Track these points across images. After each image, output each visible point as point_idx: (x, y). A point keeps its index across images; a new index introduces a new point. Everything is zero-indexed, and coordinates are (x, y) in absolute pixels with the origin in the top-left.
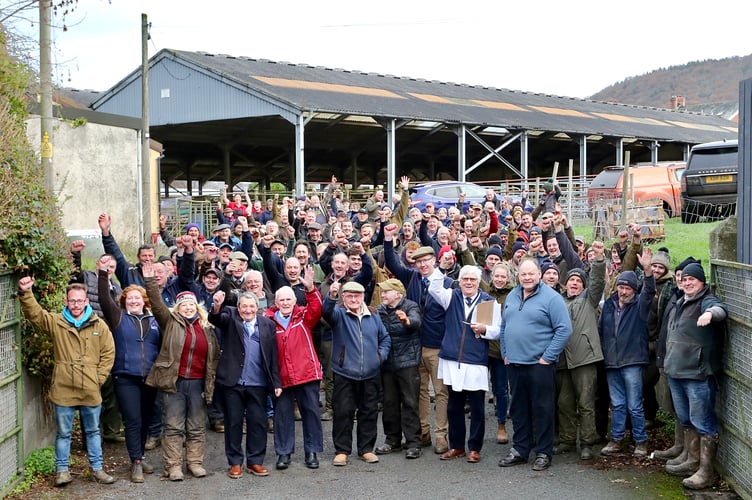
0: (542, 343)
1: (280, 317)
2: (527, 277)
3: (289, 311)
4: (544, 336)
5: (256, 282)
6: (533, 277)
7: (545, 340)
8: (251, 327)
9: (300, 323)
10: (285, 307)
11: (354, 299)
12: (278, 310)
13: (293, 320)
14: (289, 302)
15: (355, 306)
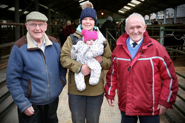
15: (39, 36)
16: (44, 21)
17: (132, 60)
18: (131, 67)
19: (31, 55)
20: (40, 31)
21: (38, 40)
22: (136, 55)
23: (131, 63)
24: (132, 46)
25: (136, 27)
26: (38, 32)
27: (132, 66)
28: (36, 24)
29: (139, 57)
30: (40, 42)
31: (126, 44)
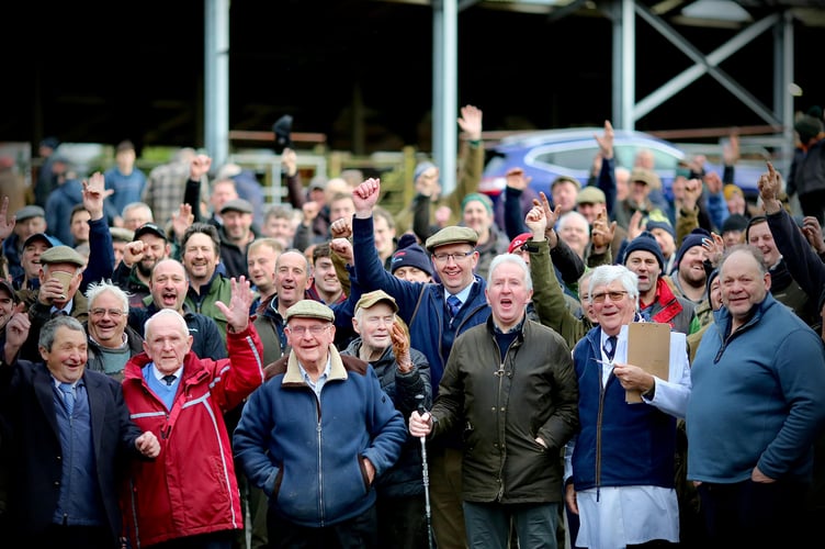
0: (759, 437)
1: (154, 377)
2: (737, 286)
3: (176, 365)
4: (763, 421)
5: (112, 313)
6: (749, 287)
7: (766, 429)
8: (71, 395)
9: (204, 399)
10: (166, 356)
11: (308, 335)
12: (151, 361)
13: (185, 390)
14: (175, 345)
15: (313, 355)
16: (324, 320)
19: (290, 399)
20: (313, 343)
21: (312, 366)
26: (308, 345)
28: (304, 329)
30: (317, 371)
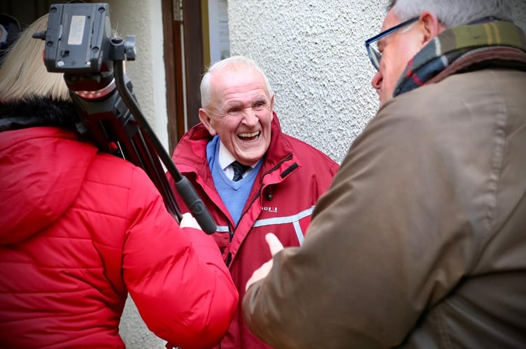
17: (233, 229)
18: (233, 256)
22: (247, 209)
23: (231, 241)
24: (230, 174)
25: (250, 105)
27: (235, 252)
29: (256, 216)
31: (208, 165)
